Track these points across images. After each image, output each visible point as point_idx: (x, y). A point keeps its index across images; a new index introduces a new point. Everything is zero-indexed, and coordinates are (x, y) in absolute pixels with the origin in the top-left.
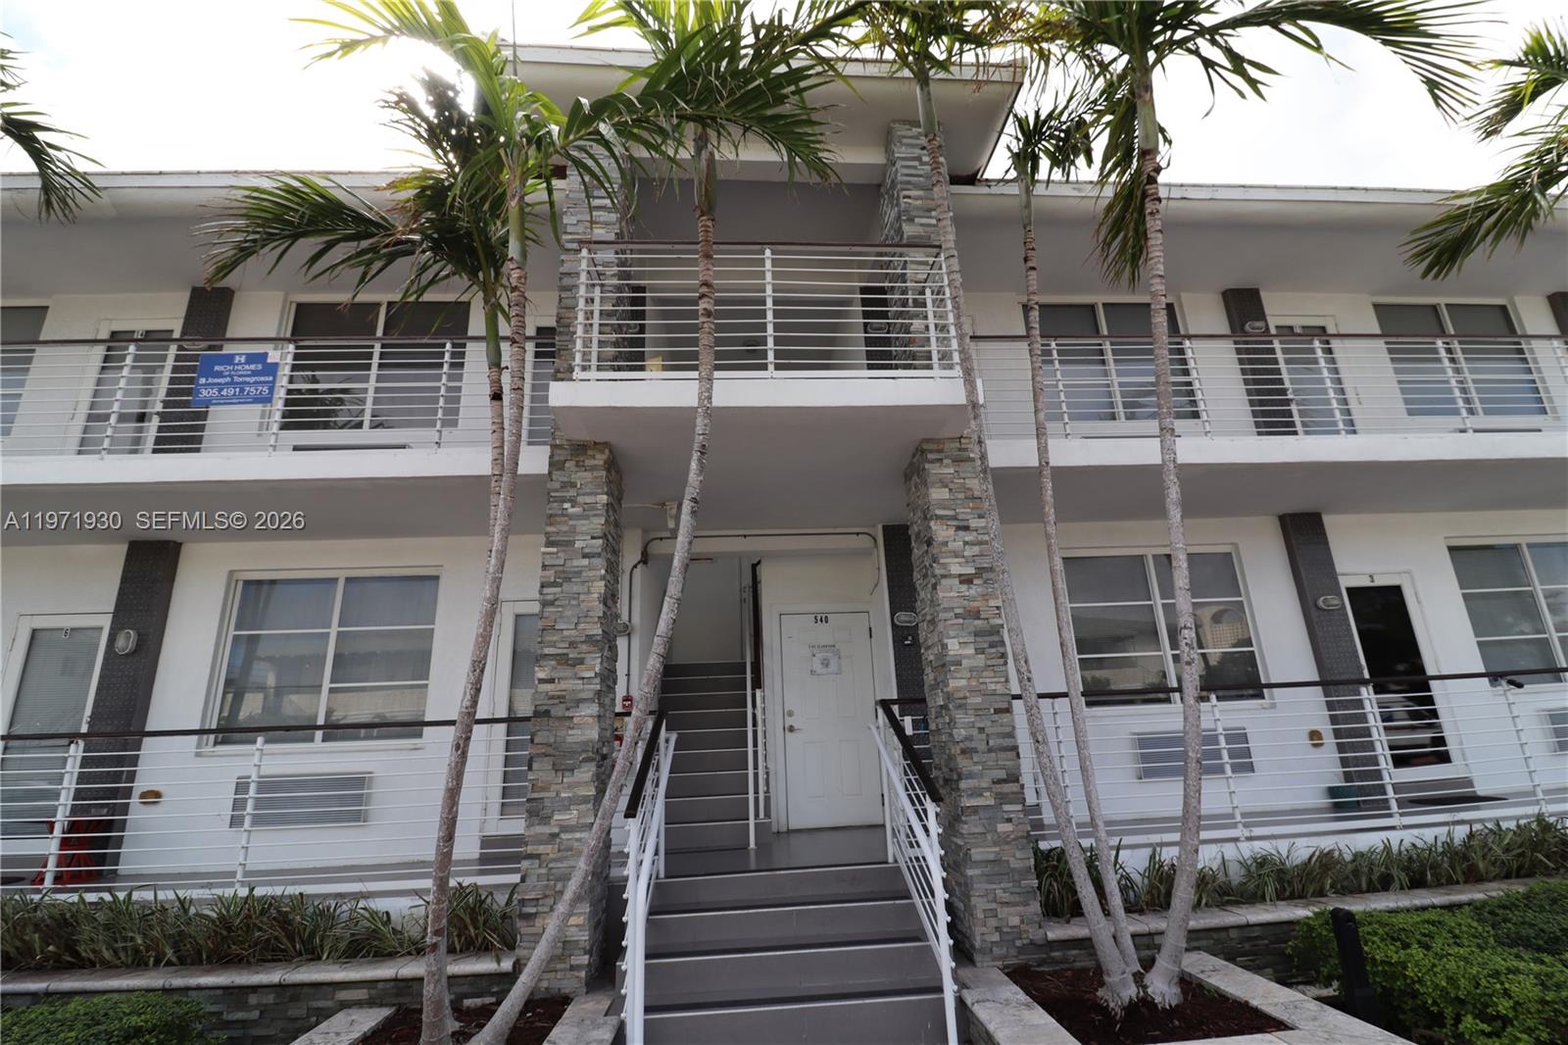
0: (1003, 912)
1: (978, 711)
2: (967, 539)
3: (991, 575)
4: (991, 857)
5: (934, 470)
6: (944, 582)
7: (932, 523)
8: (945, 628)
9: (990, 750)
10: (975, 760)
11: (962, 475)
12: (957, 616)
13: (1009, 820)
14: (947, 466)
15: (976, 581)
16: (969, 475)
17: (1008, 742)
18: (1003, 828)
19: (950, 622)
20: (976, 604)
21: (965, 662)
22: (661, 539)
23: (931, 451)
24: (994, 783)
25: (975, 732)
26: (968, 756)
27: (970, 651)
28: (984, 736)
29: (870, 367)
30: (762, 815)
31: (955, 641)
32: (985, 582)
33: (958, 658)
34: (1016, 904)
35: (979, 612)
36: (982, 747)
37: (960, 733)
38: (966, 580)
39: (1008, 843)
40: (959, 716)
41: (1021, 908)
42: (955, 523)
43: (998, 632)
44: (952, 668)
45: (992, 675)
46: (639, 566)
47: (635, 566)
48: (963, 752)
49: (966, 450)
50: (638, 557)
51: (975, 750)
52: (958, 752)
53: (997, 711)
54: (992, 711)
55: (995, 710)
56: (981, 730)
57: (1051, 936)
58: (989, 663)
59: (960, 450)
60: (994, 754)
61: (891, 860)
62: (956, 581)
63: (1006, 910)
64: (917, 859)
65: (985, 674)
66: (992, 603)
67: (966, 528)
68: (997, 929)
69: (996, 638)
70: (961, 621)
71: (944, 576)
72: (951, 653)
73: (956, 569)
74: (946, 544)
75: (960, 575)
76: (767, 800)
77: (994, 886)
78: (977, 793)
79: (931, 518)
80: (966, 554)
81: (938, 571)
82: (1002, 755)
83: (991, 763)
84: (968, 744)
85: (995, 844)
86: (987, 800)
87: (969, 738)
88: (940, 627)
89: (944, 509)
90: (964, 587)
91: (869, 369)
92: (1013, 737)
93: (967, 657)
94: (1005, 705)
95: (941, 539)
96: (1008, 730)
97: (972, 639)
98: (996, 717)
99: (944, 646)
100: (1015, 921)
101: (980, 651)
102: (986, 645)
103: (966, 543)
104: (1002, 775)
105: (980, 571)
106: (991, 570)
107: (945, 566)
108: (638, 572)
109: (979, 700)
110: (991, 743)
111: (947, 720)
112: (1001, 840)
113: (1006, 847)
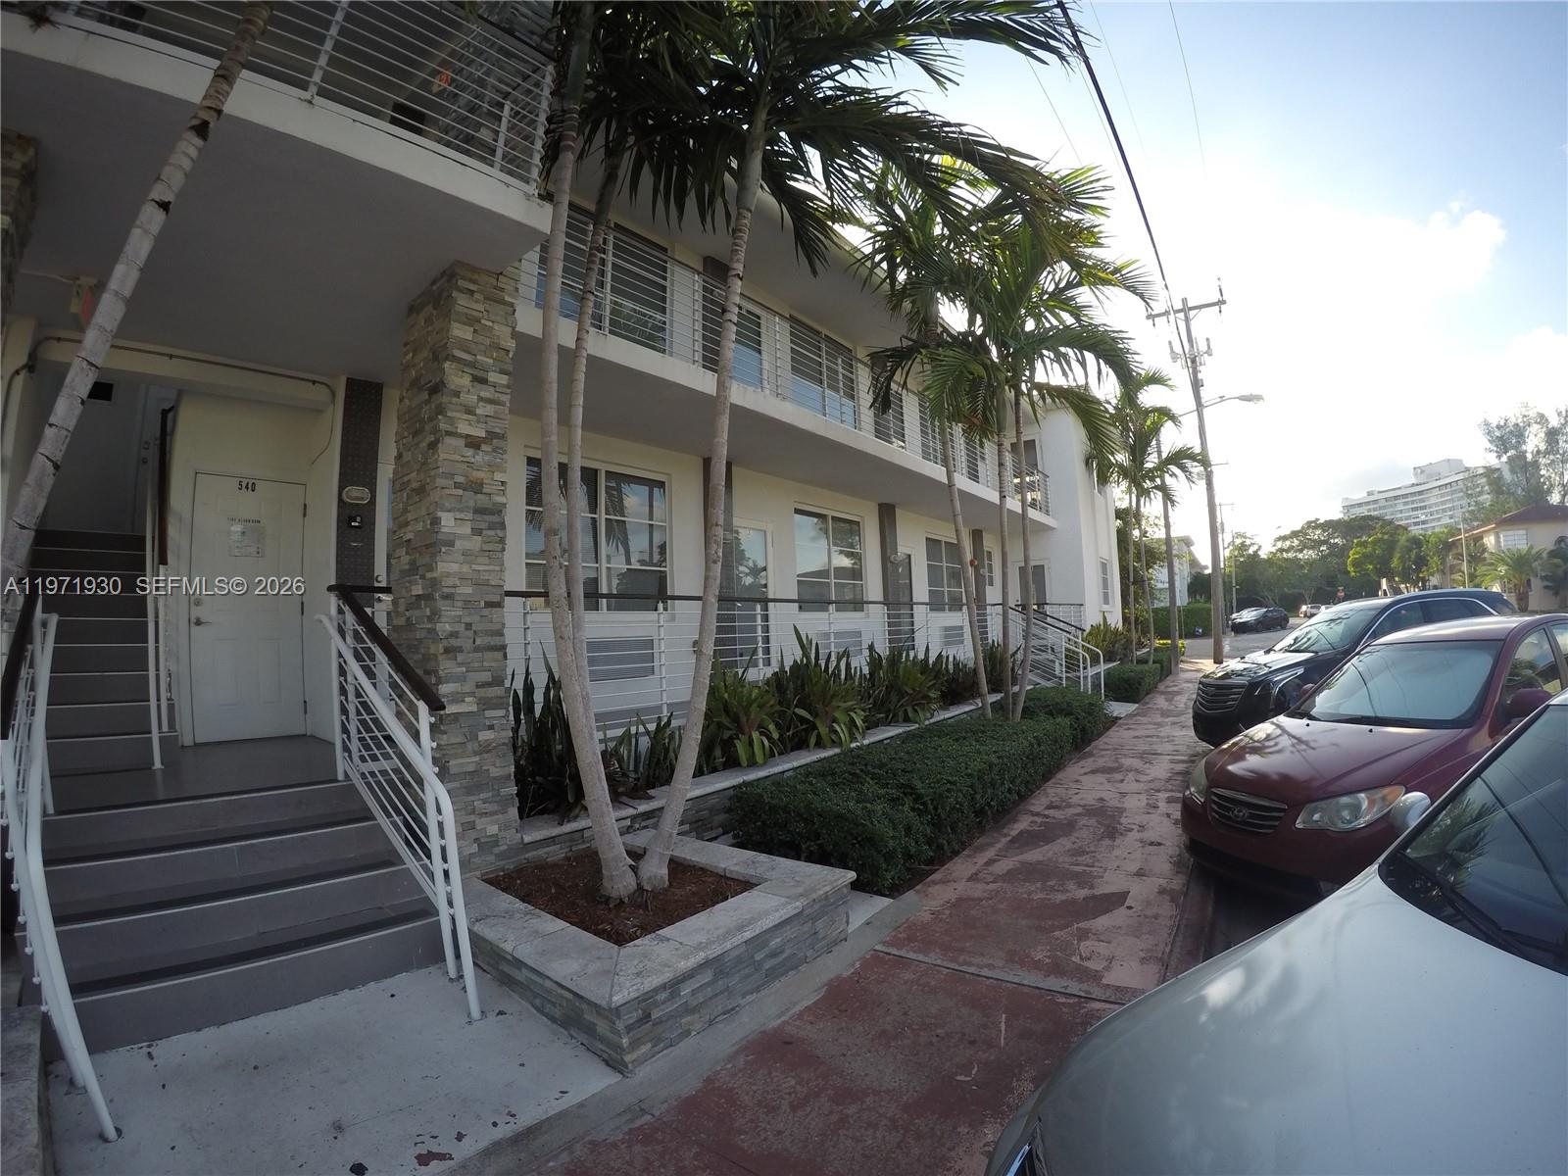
0: (480, 823)
1: (467, 604)
2: (482, 394)
3: (501, 443)
4: (470, 768)
5: (462, 302)
6: (448, 440)
7: (447, 365)
8: (441, 497)
9: (477, 649)
10: (459, 659)
11: (493, 318)
12: (457, 486)
13: (491, 727)
14: (477, 301)
15: (484, 447)
16: (499, 319)
17: (495, 641)
18: (485, 736)
19: (447, 491)
20: (480, 475)
21: (458, 544)
22: (59, 339)
23: (463, 278)
24: (477, 686)
25: (461, 628)
26: (450, 656)
27: (467, 530)
28: (470, 634)
29: (394, 121)
30: (165, 728)
31: (450, 515)
32: (494, 451)
33: (451, 538)
34: (495, 813)
35: (482, 485)
36: (468, 645)
37: (444, 627)
38: (473, 443)
39: (489, 751)
40: (443, 606)
41: (500, 816)
42: (475, 372)
43: (501, 511)
44: (443, 549)
45: (487, 561)
46: (23, 373)
47: (17, 372)
48: (447, 651)
49: (502, 290)
50: (23, 360)
51: (460, 650)
52: (442, 650)
53: (490, 605)
54: (483, 604)
55: (486, 602)
56: (468, 626)
57: (527, 839)
58: (485, 547)
59: (496, 288)
60: (480, 654)
61: (341, 777)
62: (461, 442)
63: (484, 820)
64: (372, 774)
65: (480, 560)
66: (499, 476)
67: (483, 381)
68: (476, 840)
69: (495, 518)
70: (460, 492)
71: (449, 434)
72: (444, 530)
73: (464, 428)
74: (457, 394)
75: (468, 436)
76: (171, 707)
77: (472, 798)
78: (458, 698)
79: (446, 359)
80: (478, 411)
81: (443, 426)
82: (489, 655)
83: (476, 665)
84: (454, 642)
85: (476, 753)
86: (469, 706)
87: (454, 635)
88: (435, 496)
89: (464, 351)
90: (470, 452)
91: (391, 123)
92: (502, 635)
93: (462, 537)
94: (496, 599)
95: (453, 387)
96: (497, 627)
97: (470, 516)
98: (486, 612)
99: (436, 521)
100: (493, 829)
101: (477, 532)
102: (483, 526)
103: (481, 399)
104: (486, 677)
105: (491, 436)
106: (502, 437)
107: (452, 421)
108: (19, 380)
109: (470, 590)
110: (478, 642)
111: (428, 612)
112: (486, 749)
113: (486, 756)
